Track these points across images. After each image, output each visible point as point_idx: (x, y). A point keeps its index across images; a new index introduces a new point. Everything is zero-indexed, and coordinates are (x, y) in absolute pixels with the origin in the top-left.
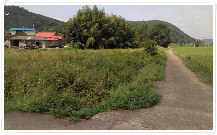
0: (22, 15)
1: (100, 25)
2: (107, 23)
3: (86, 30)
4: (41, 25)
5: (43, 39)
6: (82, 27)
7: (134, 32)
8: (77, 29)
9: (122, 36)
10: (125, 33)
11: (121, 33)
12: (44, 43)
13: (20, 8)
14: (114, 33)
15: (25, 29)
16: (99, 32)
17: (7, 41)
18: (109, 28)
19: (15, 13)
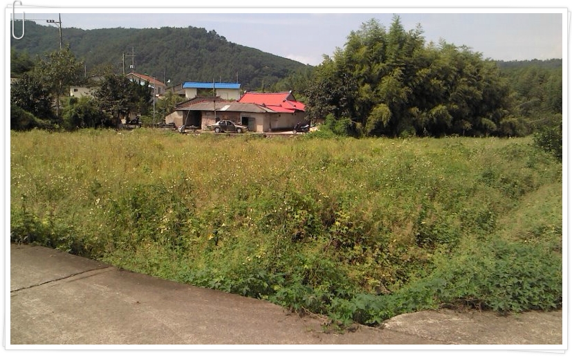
0: (212, 50)
1: (408, 73)
2: (428, 65)
3: (367, 86)
4: (255, 75)
5: (258, 110)
6: (359, 78)
7: (504, 92)
8: (344, 84)
9: (469, 102)
10: (479, 93)
11: (465, 93)
12: (260, 119)
13: (208, 32)
14: (447, 93)
15: (217, 86)
16: (404, 92)
17: (176, 113)
18: (434, 81)
19: (196, 46)
